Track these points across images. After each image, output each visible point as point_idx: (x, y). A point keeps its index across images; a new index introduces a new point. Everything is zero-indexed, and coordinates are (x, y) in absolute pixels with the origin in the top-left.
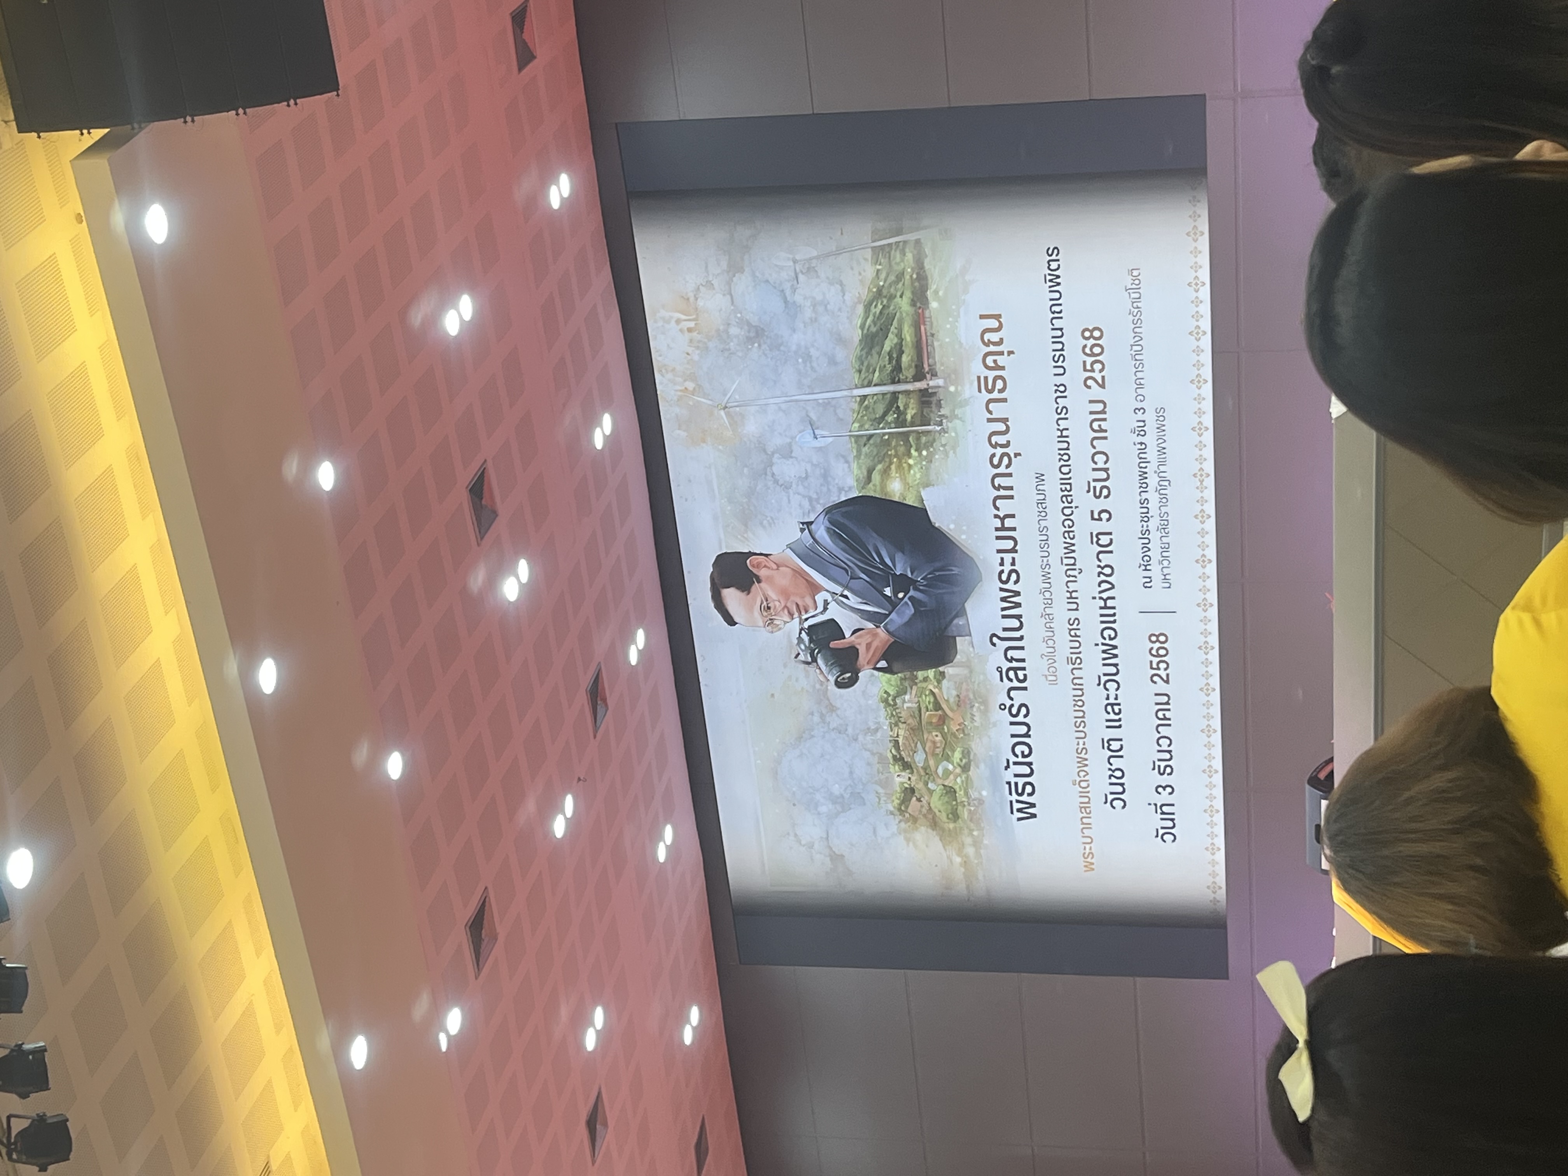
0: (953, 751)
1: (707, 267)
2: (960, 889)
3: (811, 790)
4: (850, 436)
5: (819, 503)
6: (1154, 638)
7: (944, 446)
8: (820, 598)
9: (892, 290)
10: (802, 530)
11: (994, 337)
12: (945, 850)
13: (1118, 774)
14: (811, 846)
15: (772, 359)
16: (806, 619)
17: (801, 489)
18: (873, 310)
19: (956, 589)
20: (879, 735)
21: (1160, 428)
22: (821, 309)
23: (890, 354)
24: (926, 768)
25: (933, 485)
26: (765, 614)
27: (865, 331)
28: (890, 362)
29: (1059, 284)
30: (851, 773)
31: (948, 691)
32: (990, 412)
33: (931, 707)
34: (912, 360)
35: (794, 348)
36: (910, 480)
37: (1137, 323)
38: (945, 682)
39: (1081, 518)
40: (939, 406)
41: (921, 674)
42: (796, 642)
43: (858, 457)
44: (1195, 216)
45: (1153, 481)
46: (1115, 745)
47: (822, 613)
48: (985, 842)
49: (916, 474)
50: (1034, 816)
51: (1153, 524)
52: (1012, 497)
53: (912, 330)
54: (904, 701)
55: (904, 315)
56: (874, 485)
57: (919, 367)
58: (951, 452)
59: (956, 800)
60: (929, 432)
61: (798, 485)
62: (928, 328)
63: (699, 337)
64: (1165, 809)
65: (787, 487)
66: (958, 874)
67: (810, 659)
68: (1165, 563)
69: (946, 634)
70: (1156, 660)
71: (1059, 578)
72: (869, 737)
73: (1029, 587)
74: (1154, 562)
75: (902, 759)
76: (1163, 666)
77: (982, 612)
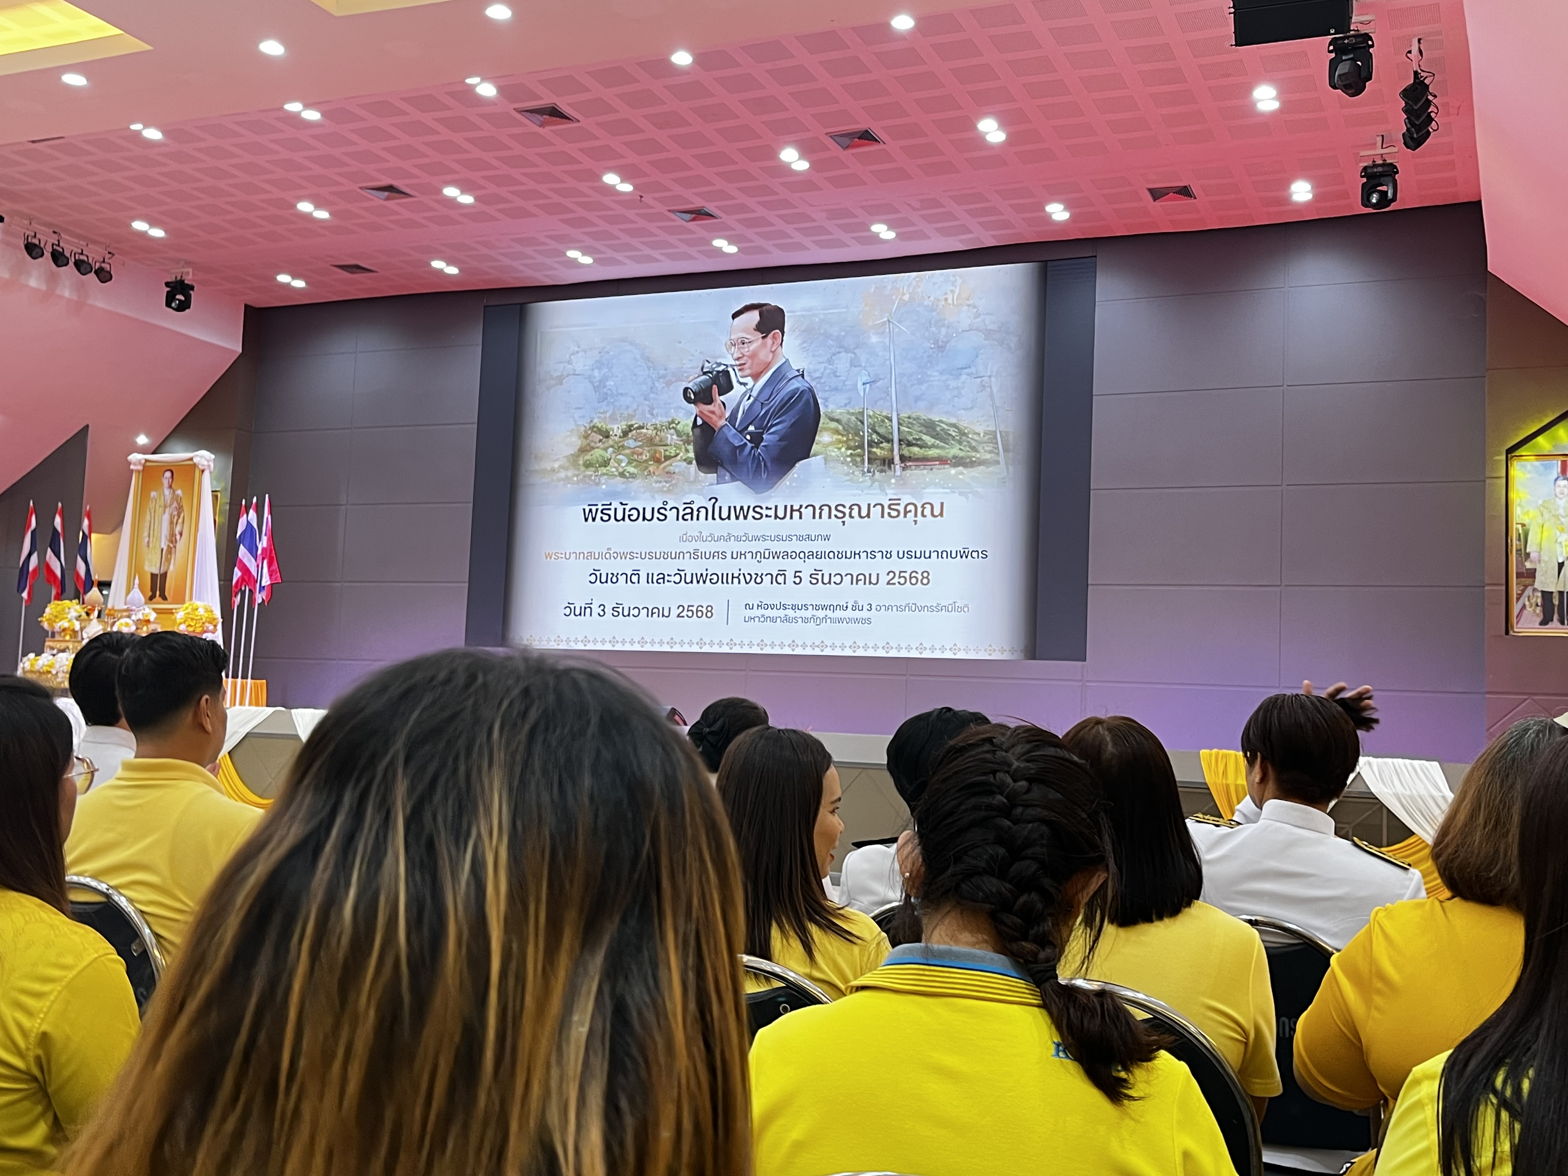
0: (635, 467)
1: (990, 314)
2: (532, 466)
3: (610, 365)
4: (864, 408)
5: (817, 383)
6: (710, 609)
7: (853, 473)
8: (749, 380)
9: (965, 443)
10: (798, 371)
11: (927, 511)
12: (564, 457)
13: (614, 580)
14: (569, 362)
15: (922, 357)
16: (734, 370)
17: (828, 371)
18: (952, 429)
19: (751, 475)
20: (648, 416)
21: (856, 621)
22: (955, 393)
23: (920, 439)
24: (623, 446)
25: (825, 464)
26: (739, 341)
27: (937, 423)
28: (915, 439)
29: (962, 557)
30: (621, 394)
31: (677, 465)
32: (874, 506)
33: (667, 453)
34: (915, 454)
35: (929, 373)
36: (830, 448)
37: (931, 609)
38: (685, 464)
39: (798, 564)
40: (881, 471)
41: (691, 448)
42: (718, 361)
43: (848, 413)
44: (1002, 651)
45: (821, 614)
46: (635, 578)
48: (569, 486)
49: (833, 452)
50: (586, 520)
51: (790, 613)
52: (814, 517)
53: (936, 455)
54: (672, 435)
55: (947, 451)
56: (828, 423)
57: (910, 459)
58: (848, 478)
59: (600, 466)
60: (863, 463)
61: (831, 369)
62: (937, 466)
63: (940, 306)
64: (588, 610)
65: (830, 362)
66: (547, 465)
67: (705, 370)
68: (762, 619)
69: (719, 467)
70: (694, 609)
71: (755, 547)
72: (647, 409)
73: (750, 525)
74: (763, 612)
75: (631, 431)
76: (690, 614)
77: (733, 492)
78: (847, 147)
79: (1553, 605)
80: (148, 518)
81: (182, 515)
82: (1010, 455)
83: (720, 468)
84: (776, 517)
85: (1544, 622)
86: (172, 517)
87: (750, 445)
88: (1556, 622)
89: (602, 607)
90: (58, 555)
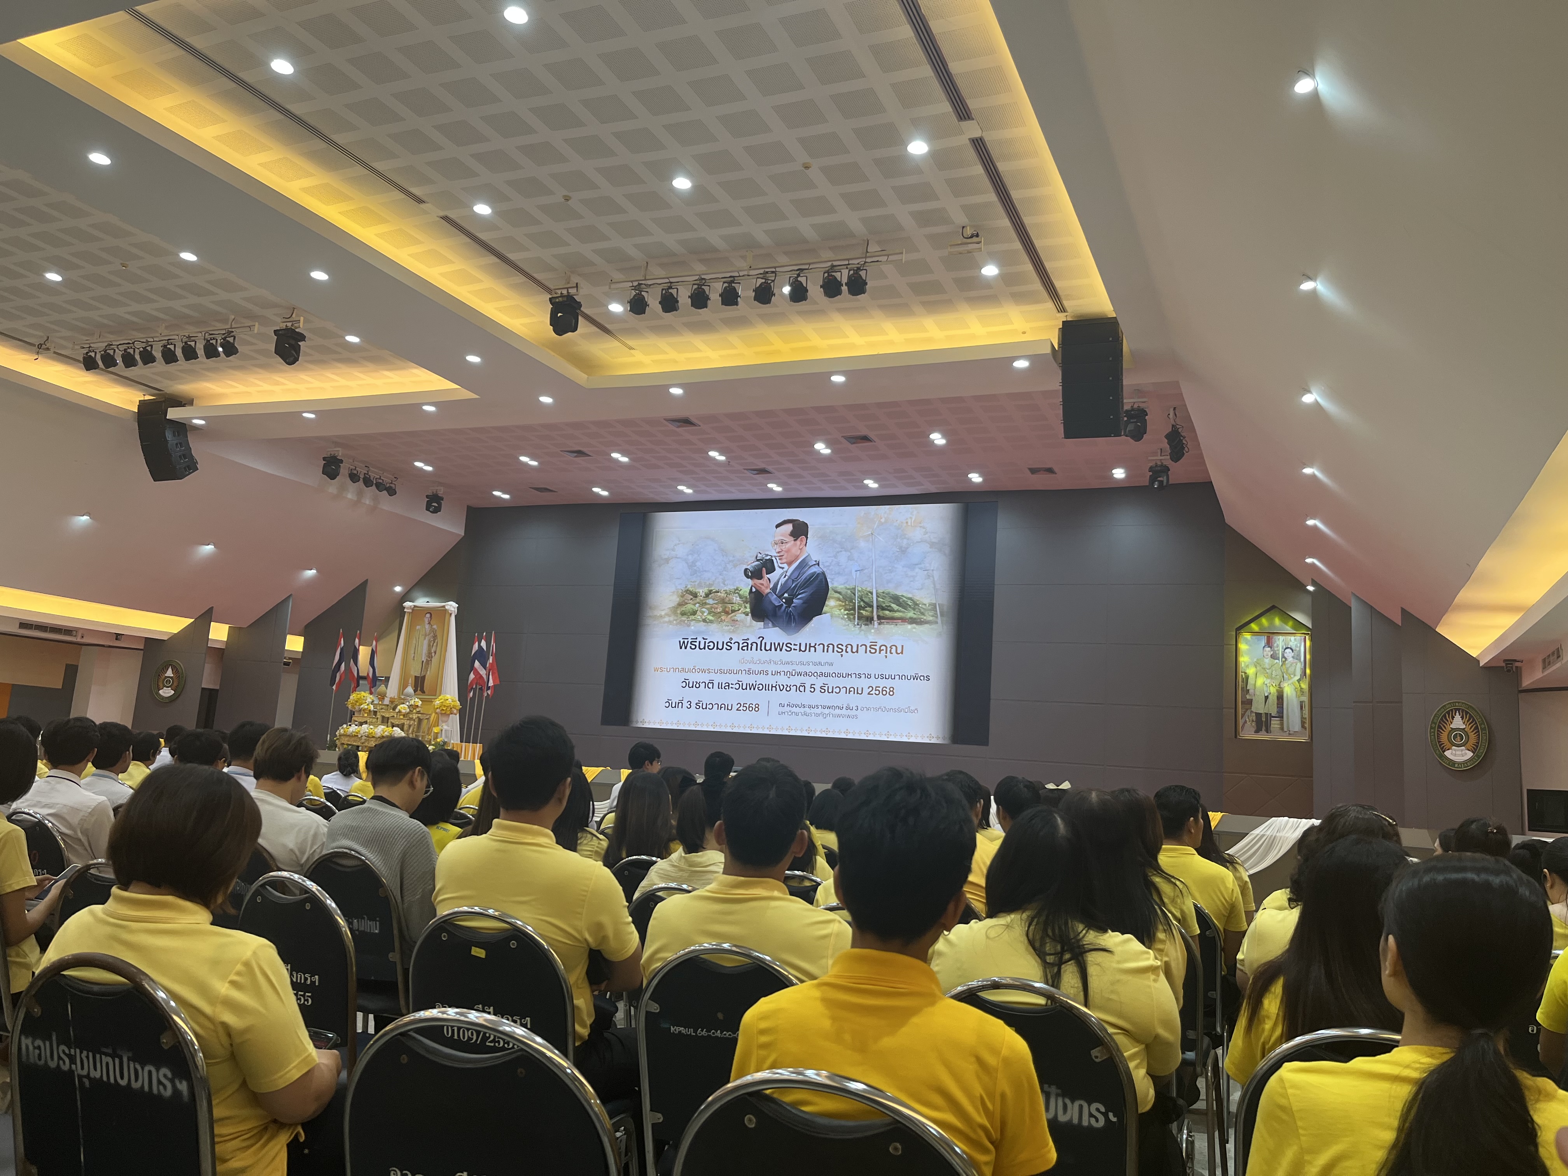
0: (713, 616)
1: (934, 533)
2: (650, 613)
3: (699, 553)
4: (855, 586)
6: (757, 708)
7: (848, 625)
8: (785, 566)
10: (816, 561)
11: (893, 650)
12: (668, 608)
13: (698, 686)
14: (673, 550)
15: (892, 556)
17: (834, 563)
18: (909, 601)
20: (722, 585)
21: (849, 716)
22: (912, 579)
23: (890, 606)
24: (705, 603)
25: (831, 619)
27: (900, 597)
28: (886, 606)
29: (914, 679)
30: (705, 571)
31: (740, 616)
32: (861, 646)
33: (733, 608)
34: (886, 615)
35: (896, 566)
36: (834, 609)
37: (895, 710)
38: (744, 615)
39: (812, 680)
40: (866, 625)
41: (748, 605)
43: (846, 588)
44: (938, 738)
45: (826, 711)
46: (710, 685)
47: (778, 566)
48: (670, 626)
49: (837, 612)
50: (681, 648)
51: (807, 709)
52: (823, 651)
53: (899, 616)
54: (736, 597)
55: (906, 614)
57: (884, 618)
58: (845, 628)
59: (691, 615)
60: (855, 619)
61: (836, 562)
62: (900, 623)
63: (904, 526)
64: (680, 704)
65: (835, 556)
66: (657, 613)
67: (758, 558)
68: (790, 713)
70: (747, 706)
71: (787, 668)
72: (721, 581)
73: (783, 655)
74: (791, 709)
75: (710, 594)
76: (745, 709)
77: (774, 634)
78: (854, 443)
79: (1262, 721)
80: (414, 642)
81: (436, 641)
82: (945, 618)
83: (766, 619)
84: (800, 650)
85: (1257, 731)
86: (430, 641)
88: (1263, 732)
89: (689, 703)
90: (356, 663)
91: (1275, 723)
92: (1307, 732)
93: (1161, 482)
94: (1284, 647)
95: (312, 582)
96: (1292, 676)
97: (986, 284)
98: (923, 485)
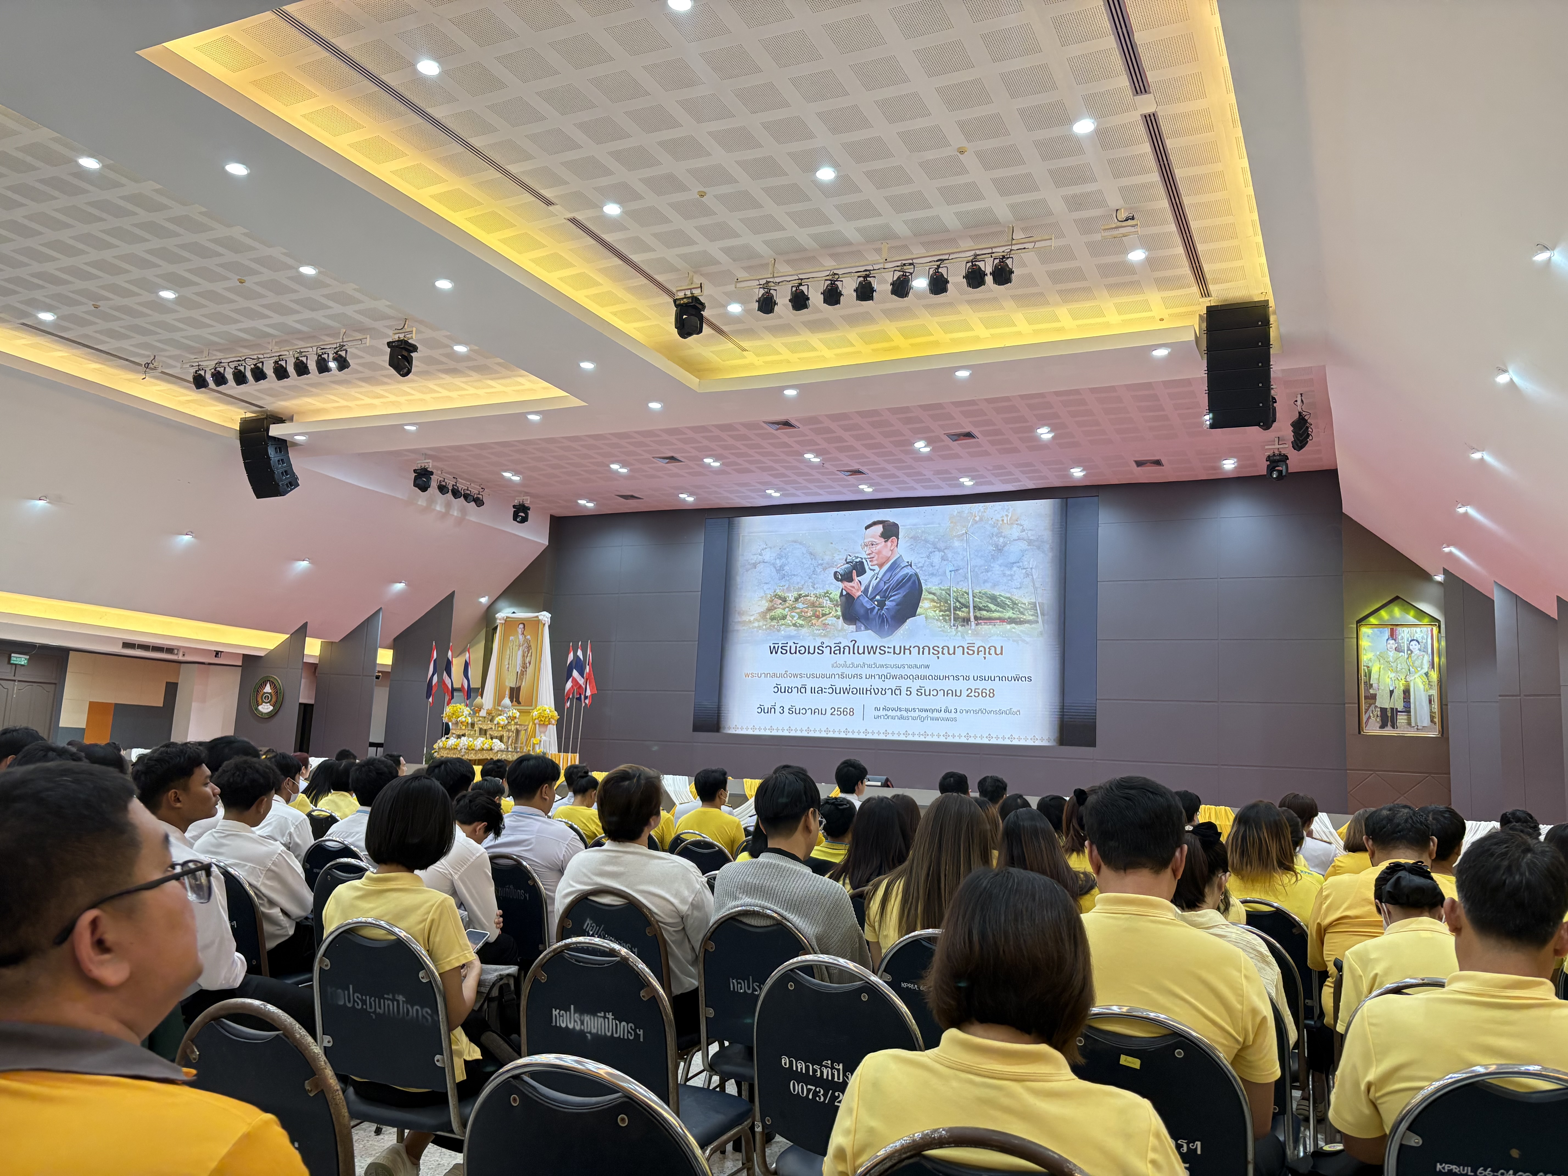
0: (803, 620)
1: (1032, 530)
2: (738, 618)
3: (787, 557)
4: (950, 587)
6: (852, 711)
7: (944, 626)
8: (876, 568)
9: (1016, 609)
10: (908, 562)
11: (992, 651)
12: (757, 614)
13: (790, 691)
14: (761, 555)
15: (988, 555)
17: (927, 563)
18: (1007, 600)
20: (811, 589)
21: (947, 719)
22: (1009, 578)
23: (987, 606)
24: (795, 607)
25: (926, 620)
27: (998, 596)
28: (984, 606)
29: (1015, 680)
30: (794, 575)
31: (830, 620)
32: (958, 648)
33: (824, 612)
34: (984, 616)
35: (992, 565)
36: (929, 611)
37: (995, 712)
39: (908, 683)
40: (962, 626)
41: (839, 609)
43: (941, 589)
44: (1042, 739)
45: (924, 714)
46: (803, 690)
48: (760, 631)
49: (931, 613)
50: (771, 653)
51: (904, 713)
52: (919, 654)
53: (997, 616)
54: (827, 601)
55: (1004, 614)
58: (941, 629)
59: (780, 620)
60: (951, 621)
61: (929, 562)
62: (998, 623)
63: (999, 525)
64: (773, 710)
66: (746, 618)
67: (848, 561)
68: (886, 717)
70: (842, 710)
71: (881, 671)
72: (810, 584)
73: (877, 658)
74: (887, 712)
75: (800, 598)
76: (839, 713)
77: (867, 637)
78: (956, 440)
79: (1388, 717)
82: (1046, 617)
84: (894, 653)
85: (1383, 726)
86: (524, 652)
87: (877, 608)
88: (1389, 727)
89: (782, 708)
90: (449, 675)
91: (1401, 719)
92: (1437, 727)
93: (1280, 472)
94: (1410, 639)
95: (401, 595)
96: (1419, 669)
97: (1129, 269)
98: (1020, 481)
